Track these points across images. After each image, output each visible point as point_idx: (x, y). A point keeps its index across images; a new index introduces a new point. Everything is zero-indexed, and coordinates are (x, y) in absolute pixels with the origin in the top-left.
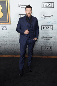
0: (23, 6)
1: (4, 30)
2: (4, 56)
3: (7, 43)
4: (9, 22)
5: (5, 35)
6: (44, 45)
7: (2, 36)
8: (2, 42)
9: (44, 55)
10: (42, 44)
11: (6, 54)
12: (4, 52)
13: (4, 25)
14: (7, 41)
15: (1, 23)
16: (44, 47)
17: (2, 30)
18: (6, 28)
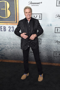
0: (34, 3)
1: (11, 31)
2: (10, 61)
3: (14, 46)
4: (17, 22)
5: (12, 37)
6: (58, 50)
7: (8, 38)
8: (8, 45)
9: (57, 63)
10: (55, 49)
11: (12, 60)
12: (10, 57)
13: (11, 26)
14: (14, 45)
15: (8, 24)
16: (57, 53)
17: (9, 31)
18: (13, 29)
